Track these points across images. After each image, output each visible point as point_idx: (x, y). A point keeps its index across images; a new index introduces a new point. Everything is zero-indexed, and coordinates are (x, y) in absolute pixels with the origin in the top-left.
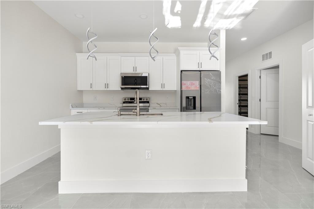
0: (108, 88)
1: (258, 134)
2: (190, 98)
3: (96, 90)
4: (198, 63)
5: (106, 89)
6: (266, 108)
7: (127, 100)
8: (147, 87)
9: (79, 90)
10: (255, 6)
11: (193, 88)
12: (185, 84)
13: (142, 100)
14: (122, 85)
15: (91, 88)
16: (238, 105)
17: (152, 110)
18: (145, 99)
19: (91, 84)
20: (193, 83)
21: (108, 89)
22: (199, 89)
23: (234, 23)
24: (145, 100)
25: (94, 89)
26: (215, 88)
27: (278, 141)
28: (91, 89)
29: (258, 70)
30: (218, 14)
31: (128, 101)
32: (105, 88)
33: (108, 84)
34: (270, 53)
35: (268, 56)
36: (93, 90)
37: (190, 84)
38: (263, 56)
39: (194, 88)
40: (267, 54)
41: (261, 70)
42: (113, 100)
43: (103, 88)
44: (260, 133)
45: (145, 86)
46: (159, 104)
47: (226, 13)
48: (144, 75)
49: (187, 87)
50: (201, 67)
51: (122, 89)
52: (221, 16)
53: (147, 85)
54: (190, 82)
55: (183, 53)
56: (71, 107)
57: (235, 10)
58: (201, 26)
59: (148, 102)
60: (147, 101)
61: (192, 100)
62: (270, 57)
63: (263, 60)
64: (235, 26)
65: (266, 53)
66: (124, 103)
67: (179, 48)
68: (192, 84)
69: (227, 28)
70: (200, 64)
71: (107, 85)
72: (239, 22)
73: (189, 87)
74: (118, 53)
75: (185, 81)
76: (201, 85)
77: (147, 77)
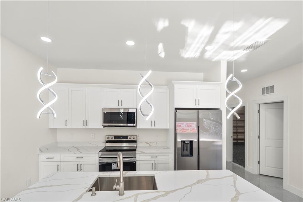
0: (87, 125)
1: (256, 175)
2: (186, 142)
3: (72, 128)
4: (196, 100)
5: (84, 127)
6: (266, 147)
7: (110, 139)
8: (134, 125)
9: (51, 128)
10: (269, 38)
11: (189, 131)
12: (180, 126)
13: (129, 139)
14: (104, 123)
15: (66, 125)
16: (232, 138)
17: (140, 155)
18: (132, 137)
19: (66, 121)
20: (190, 124)
21: (87, 127)
22: (197, 132)
23: (239, 55)
24: (132, 139)
25: (70, 127)
26: (215, 130)
27: (283, 188)
28: (67, 127)
29: (256, 104)
30: (223, 44)
31: (112, 140)
32: (84, 125)
33: (87, 121)
34: (272, 87)
35: (270, 89)
36: (68, 128)
37: (186, 126)
38: (263, 89)
39: (191, 131)
40: (268, 88)
41: (259, 104)
42: (94, 138)
43: (81, 126)
44: (259, 174)
45: (132, 125)
46: (149, 144)
47: (232, 45)
48: (130, 111)
49: (183, 129)
50: (199, 105)
51: (104, 126)
52: (226, 47)
53: (134, 123)
54: (186, 123)
55: (178, 87)
56: (39, 151)
57: (245, 41)
58: (199, 56)
59: (135, 142)
60: (134, 140)
61: (189, 145)
62: (272, 91)
63: (263, 93)
64: (238, 58)
65: (267, 86)
66: (107, 142)
67: (172, 81)
68: (189, 126)
69: (229, 60)
70: (197, 101)
71: (86, 123)
72: (244, 55)
73: (185, 129)
74: (100, 84)
75: (180, 123)
76: (199, 127)
77: (134, 113)
